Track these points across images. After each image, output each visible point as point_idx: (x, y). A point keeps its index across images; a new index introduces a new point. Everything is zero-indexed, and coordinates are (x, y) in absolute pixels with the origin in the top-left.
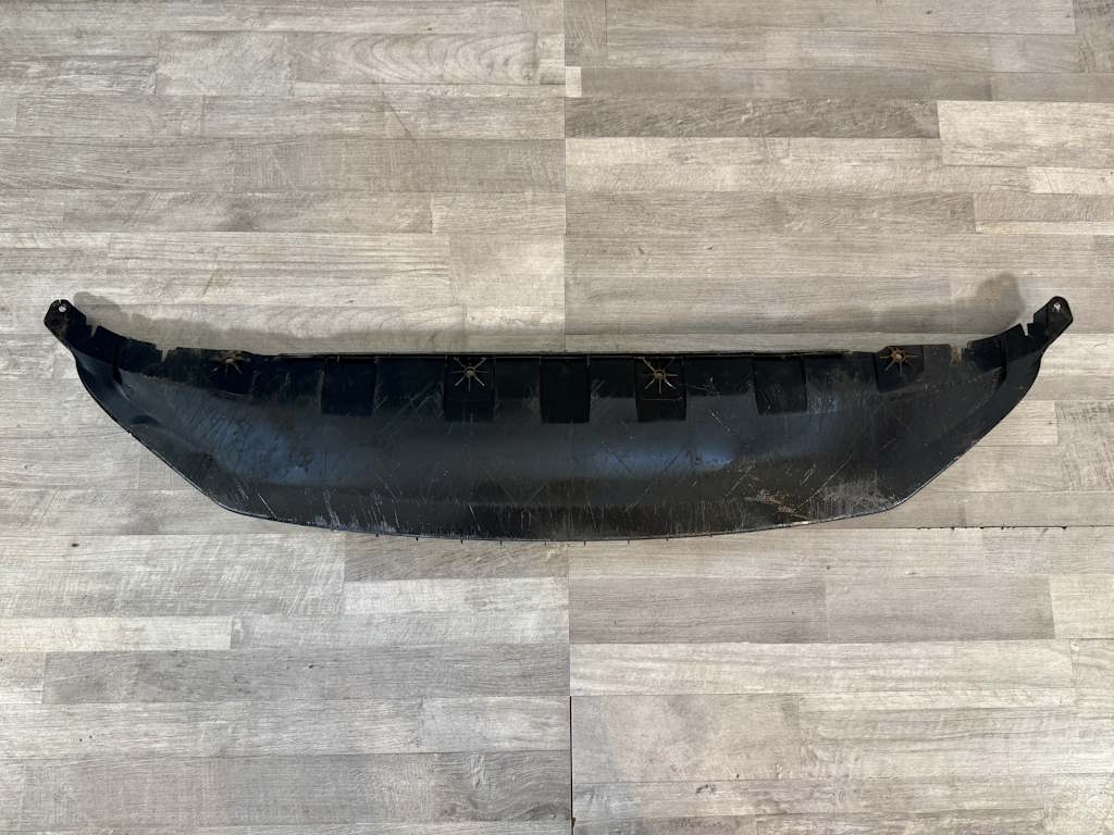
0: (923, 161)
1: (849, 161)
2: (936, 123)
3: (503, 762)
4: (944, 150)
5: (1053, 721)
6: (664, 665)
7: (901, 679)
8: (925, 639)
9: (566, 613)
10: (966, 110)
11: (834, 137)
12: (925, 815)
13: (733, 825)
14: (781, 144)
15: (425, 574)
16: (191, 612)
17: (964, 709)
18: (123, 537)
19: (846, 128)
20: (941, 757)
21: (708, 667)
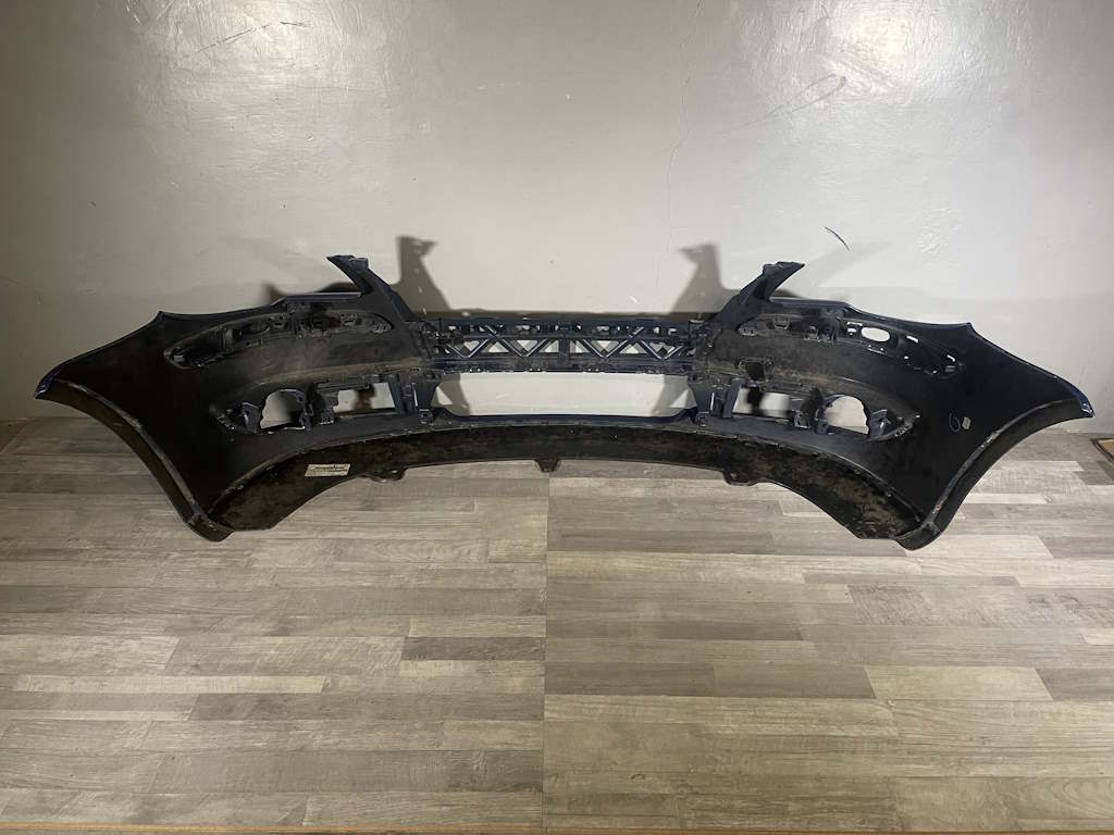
3: (496, 756)
5: (885, 745)
6: (608, 706)
7: (772, 718)
8: (785, 697)
9: (543, 679)
12: (802, 798)
13: (660, 799)
15: (453, 658)
16: (301, 674)
17: (819, 736)
18: (266, 638)
20: (808, 763)
21: (638, 708)
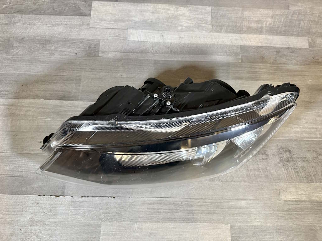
0: (81, 25)
1: (47, 25)
2: (90, 10)
4: (92, 22)
10: (104, 5)
11: (42, 15)
14: (18, 17)
19: (49, 11)
